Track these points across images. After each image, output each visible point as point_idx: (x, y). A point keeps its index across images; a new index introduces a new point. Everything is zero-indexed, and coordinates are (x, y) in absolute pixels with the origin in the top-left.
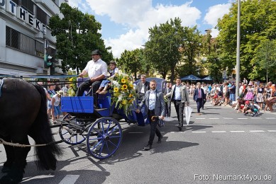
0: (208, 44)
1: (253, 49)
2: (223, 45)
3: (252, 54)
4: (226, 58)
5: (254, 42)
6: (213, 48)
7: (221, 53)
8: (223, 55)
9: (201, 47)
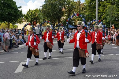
0: (79, 7)
1: (103, 10)
2: (87, 8)
3: (103, 13)
4: (89, 15)
5: (104, 6)
6: (82, 9)
7: (86, 12)
8: (87, 13)
9: (75, 8)
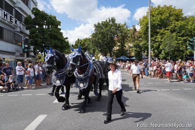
0: (133, 35)
2: (143, 36)
3: (161, 42)
4: (145, 44)
5: (162, 34)
6: (136, 38)
7: (142, 41)
9: (129, 37)
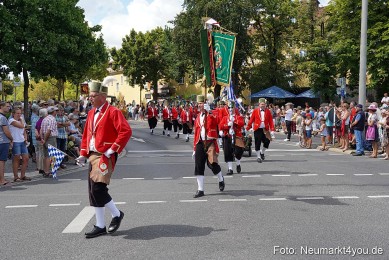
0: (308, 21)
2: (340, 24)
4: (344, 51)
6: (318, 28)
7: (336, 40)
8: (339, 46)
9: (296, 26)
